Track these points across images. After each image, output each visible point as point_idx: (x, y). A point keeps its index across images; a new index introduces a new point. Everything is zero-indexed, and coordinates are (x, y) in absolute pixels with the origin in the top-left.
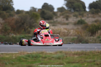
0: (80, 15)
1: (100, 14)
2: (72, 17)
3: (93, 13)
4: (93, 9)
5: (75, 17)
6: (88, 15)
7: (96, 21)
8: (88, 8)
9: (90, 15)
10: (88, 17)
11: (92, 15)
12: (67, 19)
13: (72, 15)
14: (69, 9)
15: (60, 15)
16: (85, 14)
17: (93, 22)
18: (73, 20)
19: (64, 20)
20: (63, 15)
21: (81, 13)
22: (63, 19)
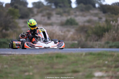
0: (65, 12)
1: (91, 12)
2: (55, 15)
3: (82, 10)
4: (82, 5)
5: (59, 16)
6: (75, 12)
7: (89, 21)
8: (75, 3)
9: (78, 13)
10: (76, 16)
11: (81, 13)
12: (49, 18)
13: (54, 13)
14: (49, 4)
15: (38, 12)
16: (72, 11)
17: (85, 22)
18: (57, 20)
19: (44, 20)
20: (41, 12)
21: (67, 10)
22: (43, 18)
